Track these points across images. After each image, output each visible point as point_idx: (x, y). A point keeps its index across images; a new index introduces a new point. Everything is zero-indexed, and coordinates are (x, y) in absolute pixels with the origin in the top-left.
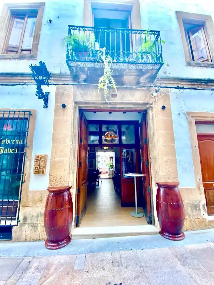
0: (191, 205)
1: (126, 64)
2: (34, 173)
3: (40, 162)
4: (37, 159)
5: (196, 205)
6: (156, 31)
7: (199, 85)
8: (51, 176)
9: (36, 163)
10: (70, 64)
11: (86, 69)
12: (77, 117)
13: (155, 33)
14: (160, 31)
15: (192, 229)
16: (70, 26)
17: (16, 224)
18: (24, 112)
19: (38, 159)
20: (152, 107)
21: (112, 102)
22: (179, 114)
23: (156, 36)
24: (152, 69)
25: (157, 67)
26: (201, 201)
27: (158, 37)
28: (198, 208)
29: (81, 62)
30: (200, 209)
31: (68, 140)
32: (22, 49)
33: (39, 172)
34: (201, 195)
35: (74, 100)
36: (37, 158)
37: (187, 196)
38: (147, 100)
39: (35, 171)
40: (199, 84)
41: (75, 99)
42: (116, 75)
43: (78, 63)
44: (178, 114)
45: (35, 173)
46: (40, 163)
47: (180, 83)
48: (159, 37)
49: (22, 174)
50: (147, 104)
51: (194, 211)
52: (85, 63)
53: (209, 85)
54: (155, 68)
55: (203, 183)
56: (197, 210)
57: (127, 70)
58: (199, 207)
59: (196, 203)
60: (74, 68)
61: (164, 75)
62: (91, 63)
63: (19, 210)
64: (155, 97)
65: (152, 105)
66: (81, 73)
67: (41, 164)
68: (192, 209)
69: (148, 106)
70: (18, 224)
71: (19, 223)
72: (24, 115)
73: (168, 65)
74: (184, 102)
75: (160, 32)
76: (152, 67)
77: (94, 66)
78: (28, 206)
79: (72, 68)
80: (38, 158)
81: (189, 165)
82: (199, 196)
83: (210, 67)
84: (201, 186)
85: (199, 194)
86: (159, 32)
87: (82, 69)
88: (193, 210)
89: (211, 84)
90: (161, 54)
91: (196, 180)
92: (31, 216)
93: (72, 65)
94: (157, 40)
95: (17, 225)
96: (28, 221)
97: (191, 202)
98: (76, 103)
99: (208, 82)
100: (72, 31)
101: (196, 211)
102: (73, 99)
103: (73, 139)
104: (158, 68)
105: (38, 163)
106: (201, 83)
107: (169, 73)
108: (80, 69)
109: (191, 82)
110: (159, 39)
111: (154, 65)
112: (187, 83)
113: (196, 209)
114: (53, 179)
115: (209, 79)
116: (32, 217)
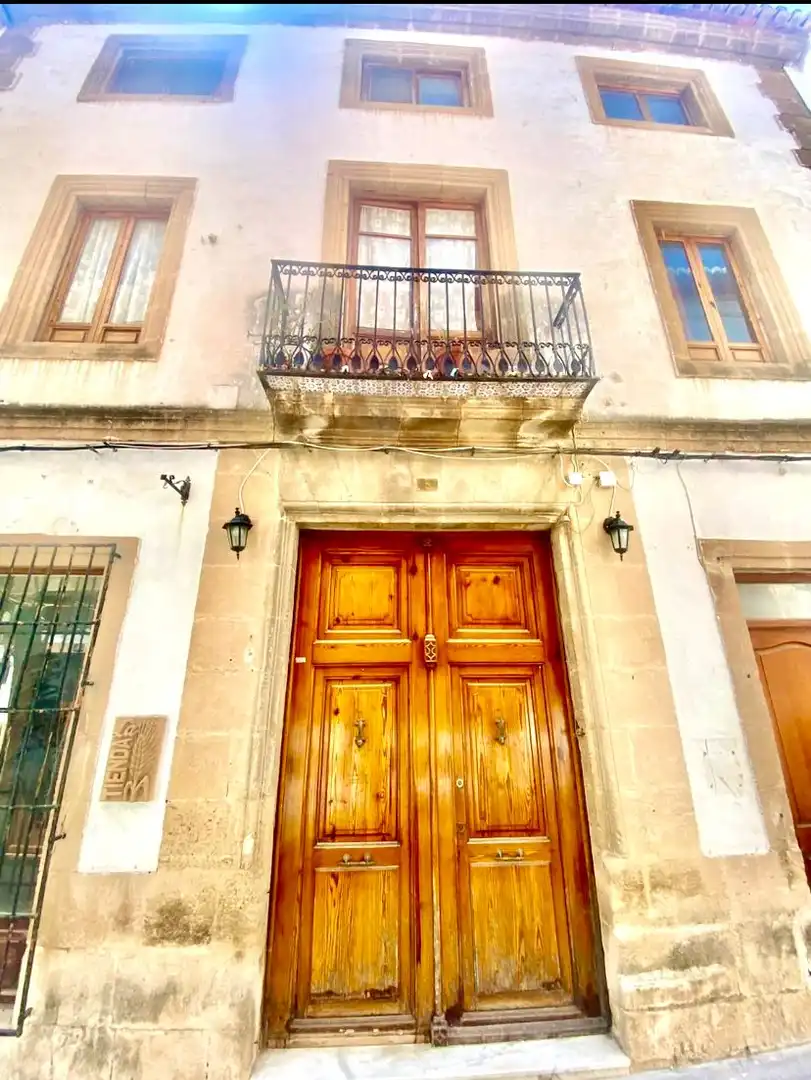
0: (757, 934)
1: (468, 384)
2: (105, 797)
3: (131, 749)
4: (123, 738)
5: (776, 931)
6: (567, 275)
7: (734, 441)
8: (174, 808)
9: (116, 754)
10: (270, 384)
11: (329, 398)
12: (290, 562)
13: (565, 279)
14: (578, 275)
15: (767, 1043)
16: (275, 263)
17: (15, 1026)
18: (91, 549)
19: (128, 737)
20: (568, 525)
21: (421, 509)
23: (567, 289)
24: (559, 397)
25: (577, 389)
26: (797, 914)
27: (574, 290)
28: (785, 947)
29: (310, 379)
30: (793, 951)
31: (251, 654)
32: (107, 325)
33: (125, 791)
34: (793, 886)
35: (283, 500)
36: (122, 732)
37: (737, 895)
38: (546, 499)
39: (109, 790)
40: (731, 438)
41: (285, 497)
42: (433, 417)
43: (300, 380)
45: (109, 798)
46: (131, 753)
47: (663, 435)
48: (578, 294)
49: (55, 803)
50: (548, 511)
51: (773, 959)
52: (326, 380)
53: (768, 442)
54: (571, 392)
55: (799, 826)
56: (784, 955)
57: (470, 401)
58: (792, 938)
59: (777, 925)
60: (283, 396)
61: (604, 412)
62: (346, 381)
63: (30, 964)
64: (576, 486)
65: (566, 518)
66: (310, 411)
67: (136, 758)
68: (764, 951)
69: (552, 519)
70: (25, 1028)
71: (26, 1021)
72: (92, 557)
73: (616, 378)
75: (580, 278)
76: (560, 389)
77: (356, 388)
78: (68, 945)
79: (279, 396)
80: (126, 734)
81: (733, 752)
82: (786, 890)
84: (789, 842)
85: (786, 880)
86: (576, 276)
87: (314, 399)
88: (765, 956)
89: (775, 438)
90: (588, 348)
92: (77, 996)
93: (278, 386)
94: (572, 301)
95: (18, 1033)
96: (66, 1014)
97: (757, 921)
98: (288, 511)
99: (763, 433)
100: (284, 278)
101: (780, 957)
102: (278, 497)
103: (268, 649)
104: (581, 391)
105: (123, 754)
106: (740, 434)
107: (623, 405)
108: (307, 399)
109: (703, 433)
110: (577, 299)
111: (564, 383)
112: (689, 438)
113: (779, 951)
114: (180, 822)
115: (764, 420)
116: (82, 995)
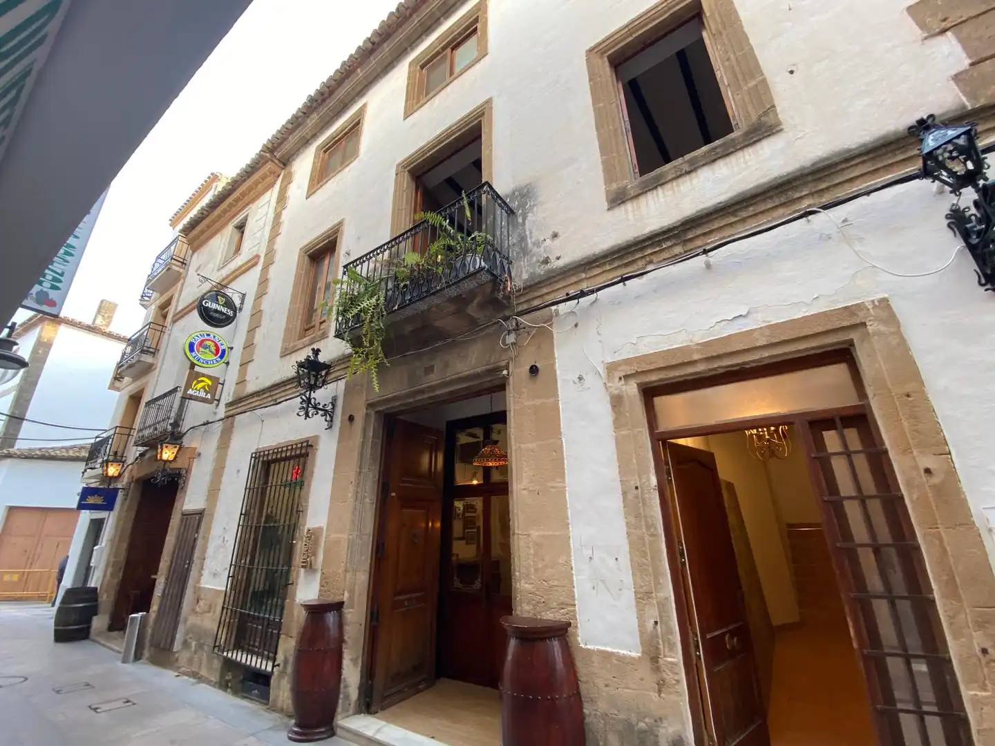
0: (620, 728)
5: (642, 732)
7: (652, 254)
21: (425, 388)
22: (580, 378)
26: (665, 724)
31: (350, 492)
34: (663, 694)
35: (367, 400)
37: (606, 686)
38: (494, 360)
40: (649, 251)
44: (577, 380)
47: (583, 275)
50: (497, 369)
53: (691, 240)
59: (642, 725)
61: (542, 272)
65: (506, 372)
73: (555, 236)
74: (599, 334)
81: (617, 559)
82: (654, 696)
83: (704, 165)
85: (656, 687)
89: (699, 231)
91: (641, 625)
97: (622, 716)
99: (686, 231)
102: (365, 399)
103: (357, 489)
106: (659, 243)
107: (558, 258)
109: (621, 258)
112: (608, 267)
